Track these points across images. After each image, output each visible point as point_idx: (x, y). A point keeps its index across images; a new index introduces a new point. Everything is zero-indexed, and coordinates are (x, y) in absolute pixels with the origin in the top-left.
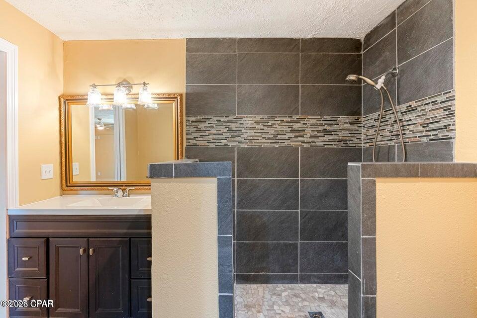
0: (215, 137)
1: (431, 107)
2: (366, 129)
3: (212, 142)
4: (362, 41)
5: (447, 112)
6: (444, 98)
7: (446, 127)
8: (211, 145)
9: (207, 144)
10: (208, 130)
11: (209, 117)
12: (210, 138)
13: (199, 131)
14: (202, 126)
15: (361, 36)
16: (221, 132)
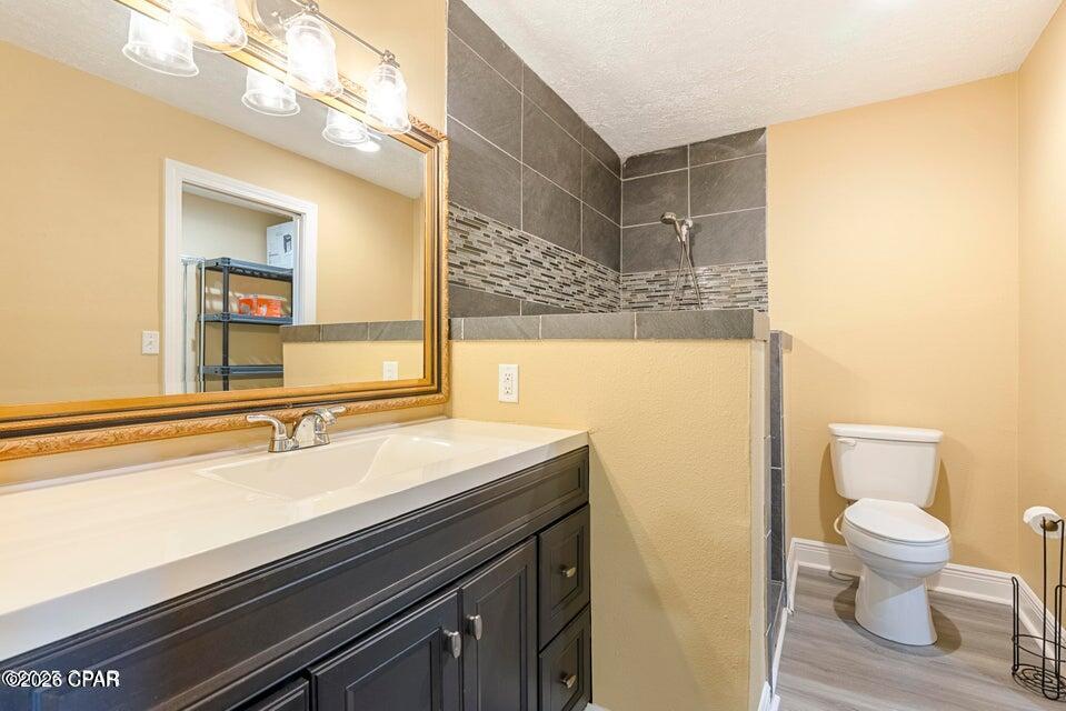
0: (495, 271)
1: (738, 274)
2: (628, 295)
3: (489, 282)
4: (623, 161)
5: (760, 283)
6: (756, 267)
7: (757, 299)
8: (489, 290)
9: (482, 285)
10: (483, 252)
11: (485, 218)
12: (487, 272)
13: (468, 248)
14: (475, 236)
15: (624, 154)
16: (501, 262)
